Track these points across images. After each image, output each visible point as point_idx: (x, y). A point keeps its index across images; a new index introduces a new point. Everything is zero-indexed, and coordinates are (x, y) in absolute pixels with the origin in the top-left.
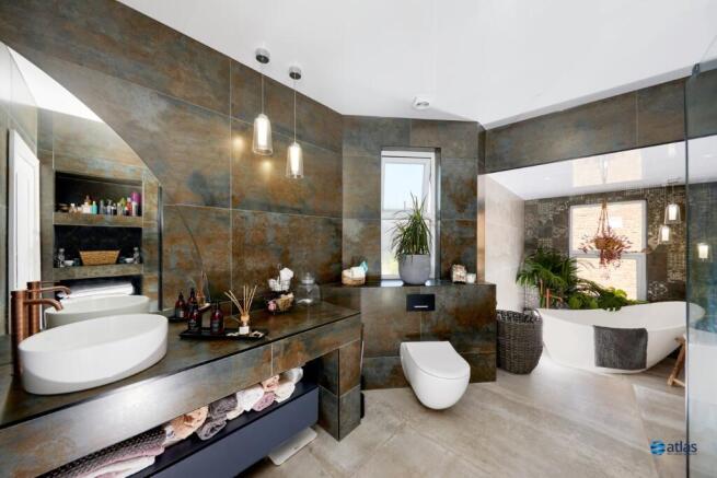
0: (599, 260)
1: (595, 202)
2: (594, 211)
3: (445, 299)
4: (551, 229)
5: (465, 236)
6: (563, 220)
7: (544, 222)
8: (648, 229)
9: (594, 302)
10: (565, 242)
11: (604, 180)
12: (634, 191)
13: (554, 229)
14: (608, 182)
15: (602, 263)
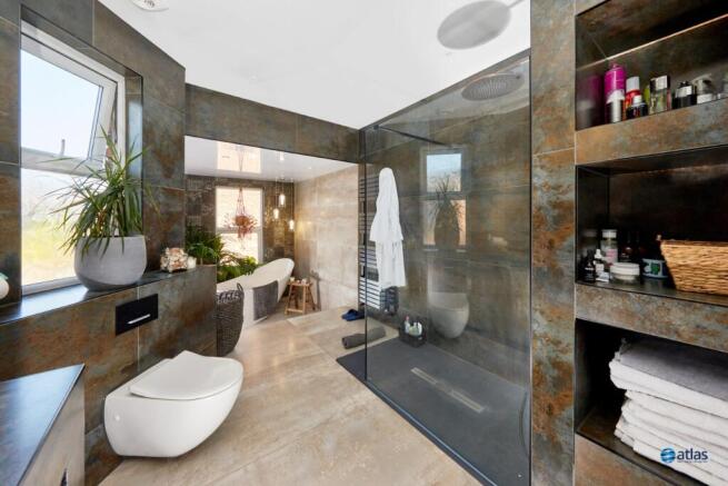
0: (237, 235)
1: (234, 186)
2: (233, 192)
3: (169, 297)
4: (200, 207)
5: (172, 210)
6: (209, 199)
7: (194, 199)
8: (263, 211)
9: (238, 271)
10: (211, 219)
11: (241, 168)
12: (258, 181)
13: (204, 206)
14: (244, 170)
15: (239, 236)
